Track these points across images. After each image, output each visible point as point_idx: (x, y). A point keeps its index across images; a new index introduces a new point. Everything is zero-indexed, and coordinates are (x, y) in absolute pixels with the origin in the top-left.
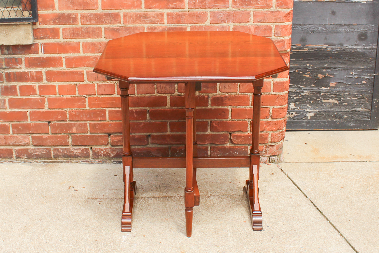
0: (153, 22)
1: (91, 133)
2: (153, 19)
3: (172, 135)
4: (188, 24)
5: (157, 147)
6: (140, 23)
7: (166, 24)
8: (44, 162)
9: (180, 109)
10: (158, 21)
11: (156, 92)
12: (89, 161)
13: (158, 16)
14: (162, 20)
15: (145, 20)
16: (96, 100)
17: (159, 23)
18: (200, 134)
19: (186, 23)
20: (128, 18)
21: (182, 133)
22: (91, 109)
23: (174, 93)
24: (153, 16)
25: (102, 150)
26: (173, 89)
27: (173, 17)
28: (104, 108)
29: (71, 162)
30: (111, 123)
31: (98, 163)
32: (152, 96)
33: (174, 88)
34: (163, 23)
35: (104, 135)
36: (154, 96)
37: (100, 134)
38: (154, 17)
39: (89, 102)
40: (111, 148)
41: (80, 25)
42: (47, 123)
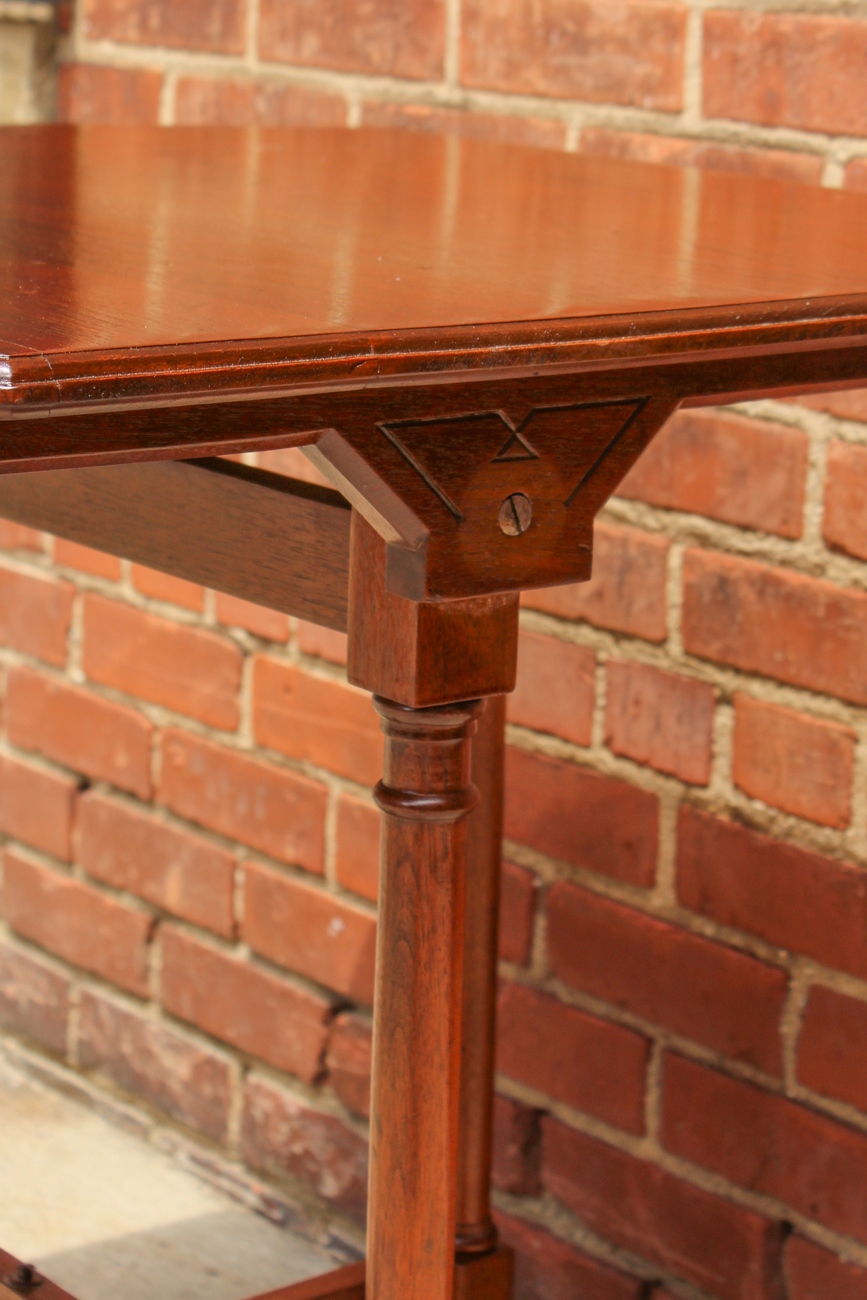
0: (614, 91)
1: (258, 956)
2: (620, 63)
3: (669, 1179)
4: (832, 135)
5: (578, 1250)
6: (541, 85)
7: (692, 120)
8: (36, 1073)
9: (735, 948)
10: (648, 87)
11: (598, 735)
12: (217, 1172)
13: (646, 35)
14: (668, 80)
15: (573, 60)
16: (287, 689)
17: (648, 102)
18: (851, 1264)
19: (817, 121)
20: (478, 35)
21: (738, 1194)
22: (263, 761)
23: (704, 786)
24: (620, 31)
25: (285, 1117)
26: (700, 739)
27: (735, 60)
28: (323, 775)
29: (143, 1133)
30: (342, 913)
31: (259, 1213)
32: (571, 761)
33: (710, 741)
34: (671, 101)
35: (306, 1002)
36: (586, 765)
37: (291, 984)
38: (624, 46)
39: (259, 694)
40: (329, 1121)
41: (250, 64)
42: (68, 781)
